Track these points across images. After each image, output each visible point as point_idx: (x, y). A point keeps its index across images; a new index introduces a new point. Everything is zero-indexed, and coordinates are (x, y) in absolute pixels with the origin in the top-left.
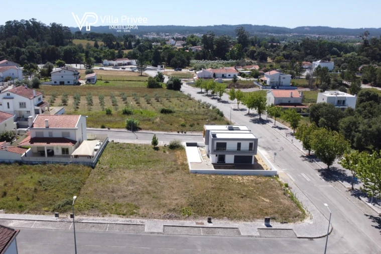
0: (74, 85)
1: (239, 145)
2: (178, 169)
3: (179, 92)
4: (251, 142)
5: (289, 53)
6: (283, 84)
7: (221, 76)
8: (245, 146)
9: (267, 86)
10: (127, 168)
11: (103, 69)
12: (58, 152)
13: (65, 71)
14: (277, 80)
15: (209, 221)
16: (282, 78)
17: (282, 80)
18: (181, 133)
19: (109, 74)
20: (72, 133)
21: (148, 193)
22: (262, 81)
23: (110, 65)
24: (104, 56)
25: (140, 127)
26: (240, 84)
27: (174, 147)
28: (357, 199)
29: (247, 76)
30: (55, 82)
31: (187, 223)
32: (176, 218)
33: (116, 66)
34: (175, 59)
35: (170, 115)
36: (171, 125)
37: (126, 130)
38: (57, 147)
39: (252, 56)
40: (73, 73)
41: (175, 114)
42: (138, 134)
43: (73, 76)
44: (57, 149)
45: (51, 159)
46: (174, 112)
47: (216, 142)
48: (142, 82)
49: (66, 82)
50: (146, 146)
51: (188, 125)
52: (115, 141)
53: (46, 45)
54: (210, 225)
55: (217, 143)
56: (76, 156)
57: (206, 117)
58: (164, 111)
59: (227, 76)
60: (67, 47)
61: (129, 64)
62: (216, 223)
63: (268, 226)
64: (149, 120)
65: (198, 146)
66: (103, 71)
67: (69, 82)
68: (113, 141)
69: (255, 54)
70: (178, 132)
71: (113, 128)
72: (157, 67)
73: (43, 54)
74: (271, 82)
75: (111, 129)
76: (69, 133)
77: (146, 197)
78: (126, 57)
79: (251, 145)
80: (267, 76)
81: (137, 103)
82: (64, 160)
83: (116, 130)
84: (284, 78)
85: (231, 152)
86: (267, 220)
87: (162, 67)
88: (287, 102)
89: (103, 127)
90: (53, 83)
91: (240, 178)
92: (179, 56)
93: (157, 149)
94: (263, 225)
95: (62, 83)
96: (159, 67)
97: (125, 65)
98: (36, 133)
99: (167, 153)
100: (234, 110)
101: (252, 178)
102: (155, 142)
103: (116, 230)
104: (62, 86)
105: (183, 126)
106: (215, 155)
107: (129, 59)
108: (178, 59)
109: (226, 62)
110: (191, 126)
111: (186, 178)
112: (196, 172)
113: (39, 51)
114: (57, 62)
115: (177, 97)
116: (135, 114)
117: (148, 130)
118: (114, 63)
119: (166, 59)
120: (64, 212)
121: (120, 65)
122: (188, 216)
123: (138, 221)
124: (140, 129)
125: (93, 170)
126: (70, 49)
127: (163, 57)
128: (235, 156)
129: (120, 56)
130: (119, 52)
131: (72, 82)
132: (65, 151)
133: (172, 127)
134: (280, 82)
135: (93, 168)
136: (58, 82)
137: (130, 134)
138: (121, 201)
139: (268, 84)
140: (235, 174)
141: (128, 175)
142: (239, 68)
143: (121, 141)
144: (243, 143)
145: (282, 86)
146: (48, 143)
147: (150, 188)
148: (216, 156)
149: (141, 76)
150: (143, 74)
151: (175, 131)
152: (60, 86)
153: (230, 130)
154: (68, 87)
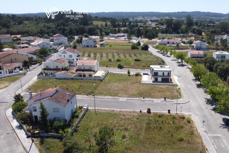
0: (94, 47)
1: (163, 73)
2: (137, 83)
3: (147, 51)
5: (214, 30)
6: (203, 48)
7: (172, 43)
8: (166, 74)
9: (194, 48)
10: (116, 82)
11: (109, 39)
12: (87, 75)
13: (89, 40)
14: (199, 45)
15: (144, 98)
16: (202, 44)
17: (202, 46)
18: (142, 70)
19: (112, 42)
20: (93, 67)
21: (123, 90)
22: (192, 46)
23: (113, 37)
24: (110, 31)
25: (124, 67)
26: (181, 47)
27: (137, 75)
28: (205, 93)
29: (186, 43)
30: (84, 46)
31: (136, 99)
32: (132, 97)
33: (116, 37)
34: (149, 33)
35: (139, 62)
36: (139, 66)
37: (117, 68)
38: (87, 73)
39: (193, 32)
40: (93, 41)
41: (141, 62)
42: (122, 70)
43: (93, 43)
44: (87, 74)
45: (84, 78)
46: (141, 61)
47: (153, 72)
48: (129, 46)
49: (90, 46)
50: (125, 75)
51: (146, 67)
53: (78, 25)
54: (144, 99)
56: (95, 77)
57: (156, 63)
58: (136, 60)
59: (175, 43)
60: (90, 26)
61: (124, 36)
62: (146, 99)
63: (165, 100)
64: (129, 64)
65: (148, 75)
66: (109, 40)
68: (111, 72)
69: (195, 31)
70: (141, 69)
72: (139, 37)
73: (77, 30)
74: (196, 47)
75: (111, 68)
76: (92, 68)
77: (122, 91)
78: (122, 32)
79: (168, 73)
80: (195, 44)
81: (125, 56)
82: (90, 78)
83: (113, 68)
84: (203, 45)
85: (160, 76)
86: (165, 98)
87: (141, 38)
88: (197, 56)
89: (107, 67)
91: (161, 86)
92: (151, 31)
93: (129, 76)
94: (163, 100)
95: (88, 46)
96: (140, 38)
97: (122, 36)
98: (78, 67)
99: (134, 77)
100: (172, 60)
101: (167, 86)
102: (129, 73)
103: (109, 100)
104: (88, 48)
105: (144, 66)
107: (124, 33)
108: (151, 34)
109: (178, 35)
110: (148, 67)
111: (139, 86)
112: (144, 84)
113: (75, 28)
114: (84, 35)
115: (145, 54)
116: (122, 61)
118: (116, 35)
119: (144, 33)
120: (90, 95)
121: (119, 36)
122: (137, 97)
123: (117, 98)
124: (124, 68)
125: (102, 82)
126: (92, 28)
127: (143, 32)
128: (162, 78)
129: (119, 32)
130: (118, 29)
131: (93, 46)
132: (90, 75)
133: (139, 67)
134: (201, 46)
135: (102, 81)
136: (86, 46)
137: (119, 70)
138: (112, 92)
139: (195, 47)
140: (160, 85)
141: (116, 84)
142: (184, 39)
143: (115, 72)
144: (165, 72)
145: (202, 48)
146: (83, 71)
147: (124, 89)
148: (154, 78)
149: (130, 43)
150: (130, 42)
151: (139, 69)
152: (87, 48)
153: (161, 67)
154: (91, 48)
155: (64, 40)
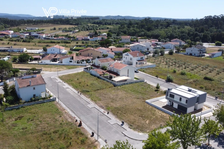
1: (181, 99)
4: (187, 99)
13: (194, 48)
15: (108, 113)
30: (187, 53)
40: (198, 49)
43: (198, 51)
46: (213, 80)
49: (193, 54)
52: (147, 82)
54: (106, 114)
55: (170, 94)
58: (206, 78)
62: (109, 115)
63: (121, 125)
67: (195, 54)
71: (160, 78)
76: (118, 71)
79: (187, 101)
85: (176, 102)
89: (157, 76)
90: (186, 54)
93: (157, 91)
95: (191, 54)
98: (110, 68)
102: (158, 87)
104: (192, 56)
106: (168, 101)
112: (147, 103)
117: (176, 83)
128: (178, 105)
131: (196, 55)
135: (115, 87)
136: (189, 54)
144: (183, 99)
152: (189, 56)
153: (189, 91)
154: (194, 57)
155: (170, 46)
